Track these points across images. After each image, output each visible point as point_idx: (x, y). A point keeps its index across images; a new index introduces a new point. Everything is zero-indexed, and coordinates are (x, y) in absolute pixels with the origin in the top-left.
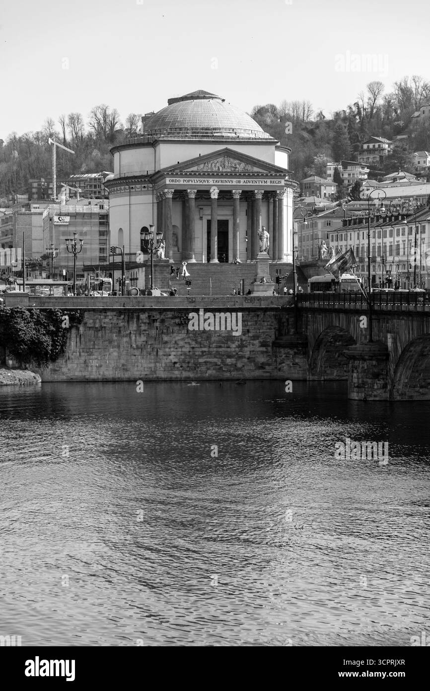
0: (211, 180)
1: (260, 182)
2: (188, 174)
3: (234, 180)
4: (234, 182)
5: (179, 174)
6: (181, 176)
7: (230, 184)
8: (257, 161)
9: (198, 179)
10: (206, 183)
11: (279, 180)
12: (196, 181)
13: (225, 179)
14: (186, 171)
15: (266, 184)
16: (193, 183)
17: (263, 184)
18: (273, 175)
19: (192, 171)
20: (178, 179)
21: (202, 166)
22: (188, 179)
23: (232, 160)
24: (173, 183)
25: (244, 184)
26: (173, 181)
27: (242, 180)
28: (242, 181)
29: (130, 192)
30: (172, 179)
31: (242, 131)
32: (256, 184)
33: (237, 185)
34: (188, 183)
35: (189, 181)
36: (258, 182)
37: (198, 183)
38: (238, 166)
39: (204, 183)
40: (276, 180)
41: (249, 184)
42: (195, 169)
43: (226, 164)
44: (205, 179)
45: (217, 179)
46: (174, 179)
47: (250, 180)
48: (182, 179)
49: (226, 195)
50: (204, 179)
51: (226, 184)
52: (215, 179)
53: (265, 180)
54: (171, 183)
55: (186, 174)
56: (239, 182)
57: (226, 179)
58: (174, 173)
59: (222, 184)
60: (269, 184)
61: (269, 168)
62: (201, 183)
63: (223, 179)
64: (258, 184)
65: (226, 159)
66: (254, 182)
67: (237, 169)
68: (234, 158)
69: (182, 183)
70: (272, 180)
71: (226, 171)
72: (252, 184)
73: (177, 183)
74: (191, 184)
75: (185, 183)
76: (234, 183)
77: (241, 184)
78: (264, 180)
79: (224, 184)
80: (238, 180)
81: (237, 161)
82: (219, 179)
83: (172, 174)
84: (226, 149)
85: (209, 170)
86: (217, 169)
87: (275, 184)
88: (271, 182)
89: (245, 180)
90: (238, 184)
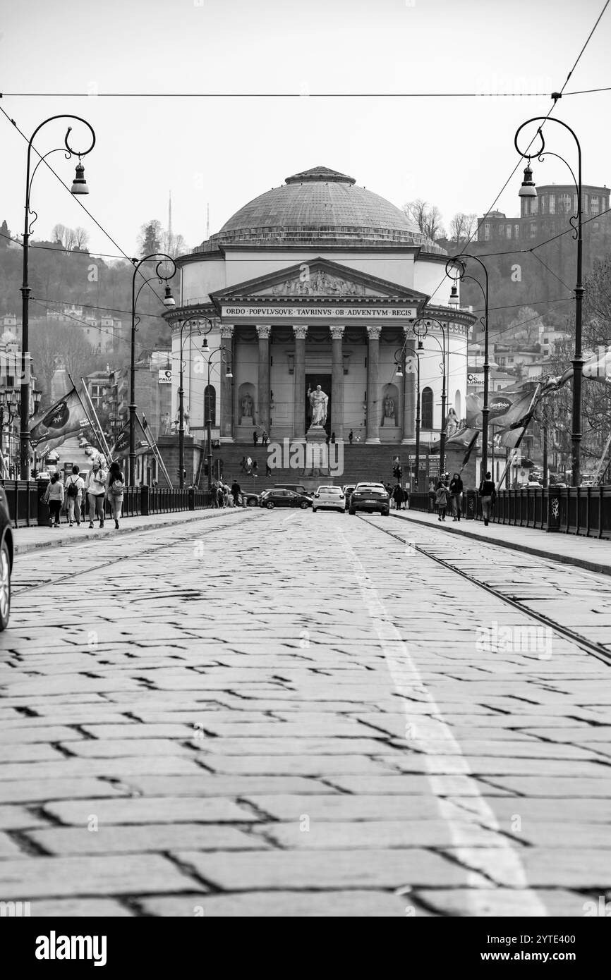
0: (295, 309)
1: (376, 313)
2: (256, 300)
3: (333, 310)
4: (333, 312)
5: (241, 299)
6: (245, 303)
7: (326, 316)
8: (369, 279)
9: (273, 308)
10: (287, 315)
11: (408, 309)
12: (270, 312)
13: (317, 309)
14: (252, 295)
15: (385, 316)
16: (266, 315)
17: (381, 316)
18: (397, 301)
19: (263, 296)
20: (240, 308)
21: (280, 287)
22: (257, 308)
23: (329, 277)
24: (234, 315)
25: (350, 316)
26: (232, 311)
27: (346, 310)
28: (346, 312)
29: (191, 329)
30: (231, 308)
31: (372, 232)
32: (369, 316)
33: (337, 318)
34: (257, 315)
35: (258, 312)
36: (372, 313)
37: (274, 315)
38: (338, 287)
39: (284, 315)
40: (402, 309)
41: (357, 316)
42: (269, 292)
43: (320, 283)
44: (286, 309)
45: (305, 309)
46: (235, 308)
47: (359, 309)
48: (247, 309)
49: (319, 334)
50: (283, 308)
51: (320, 316)
52: (302, 309)
53: (385, 310)
54: (231, 315)
55: (252, 300)
56: (342, 312)
57: (320, 309)
58: (234, 299)
59: (313, 316)
60: (390, 315)
61: (390, 290)
62: (279, 315)
63: (315, 309)
64: (372, 316)
65: (320, 275)
66: (366, 312)
67: (338, 292)
68: (333, 275)
69: (247, 314)
70: (396, 309)
71: (319, 295)
72: (363, 316)
73: (240, 315)
74: (263, 316)
75: (252, 315)
76: (333, 315)
77: (345, 315)
78: (382, 309)
79: (317, 316)
80: (339, 309)
81: (339, 279)
82: (308, 309)
83: (230, 300)
84: (319, 259)
85: (291, 294)
86: (304, 292)
87: (401, 316)
88: (394, 313)
89: (352, 309)
90: (340, 316)
